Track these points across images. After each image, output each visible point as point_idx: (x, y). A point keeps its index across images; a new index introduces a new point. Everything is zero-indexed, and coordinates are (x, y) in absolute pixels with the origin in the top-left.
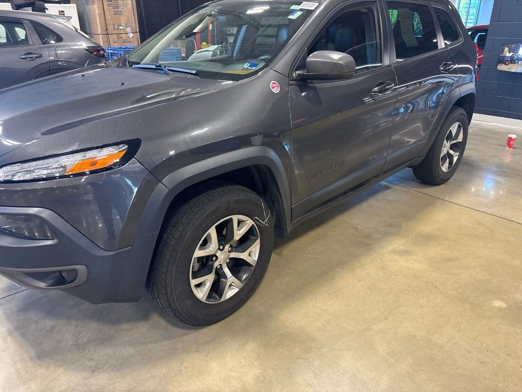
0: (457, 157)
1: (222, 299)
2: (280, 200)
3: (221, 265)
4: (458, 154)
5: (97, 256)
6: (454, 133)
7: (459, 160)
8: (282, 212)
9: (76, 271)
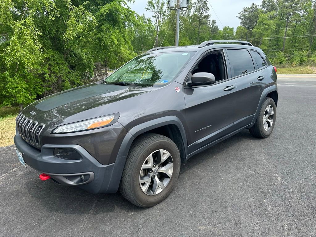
0: (272, 122)
1: (154, 194)
2: (182, 143)
3: (154, 175)
4: (272, 121)
5: (99, 168)
6: (268, 111)
7: (273, 124)
8: (184, 149)
9: (89, 175)
